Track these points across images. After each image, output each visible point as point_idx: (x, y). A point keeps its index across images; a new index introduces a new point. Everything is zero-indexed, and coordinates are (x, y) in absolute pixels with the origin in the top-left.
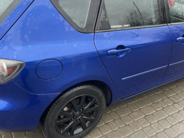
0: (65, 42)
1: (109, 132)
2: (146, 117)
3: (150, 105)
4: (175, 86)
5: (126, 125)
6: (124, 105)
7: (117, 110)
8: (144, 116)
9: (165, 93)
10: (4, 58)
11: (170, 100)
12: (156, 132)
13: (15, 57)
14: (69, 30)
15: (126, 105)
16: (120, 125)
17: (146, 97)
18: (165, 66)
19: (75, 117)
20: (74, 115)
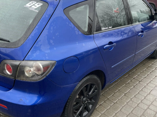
0: (77, 43)
1: (105, 111)
2: (126, 95)
3: (124, 86)
4: (135, 70)
5: (114, 103)
6: (107, 89)
7: (103, 94)
8: (124, 94)
9: (131, 76)
10: (39, 60)
11: (136, 80)
12: (137, 103)
13: (47, 58)
14: (78, 33)
15: (108, 89)
16: (111, 104)
17: (119, 81)
18: (133, 55)
20: (83, 101)
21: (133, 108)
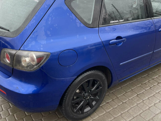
0: (78, 35)
1: (111, 109)
2: (139, 96)
3: (139, 86)
4: (157, 70)
5: (123, 103)
6: (118, 87)
7: (114, 92)
8: (137, 95)
9: (150, 76)
11: (154, 81)
12: (148, 106)
13: (42, 49)
14: (80, 26)
15: (120, 87)
16: (119, 103)
17: (135, 80)
19: (85, 97)
20: (84, 96)
21: (143, 110)
